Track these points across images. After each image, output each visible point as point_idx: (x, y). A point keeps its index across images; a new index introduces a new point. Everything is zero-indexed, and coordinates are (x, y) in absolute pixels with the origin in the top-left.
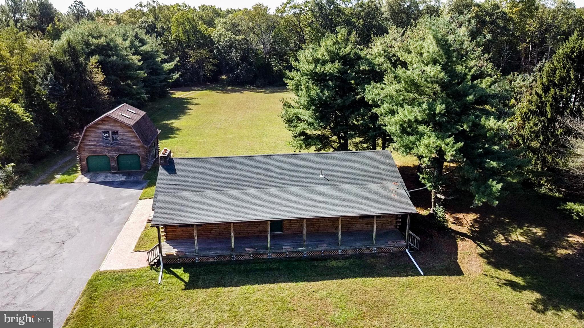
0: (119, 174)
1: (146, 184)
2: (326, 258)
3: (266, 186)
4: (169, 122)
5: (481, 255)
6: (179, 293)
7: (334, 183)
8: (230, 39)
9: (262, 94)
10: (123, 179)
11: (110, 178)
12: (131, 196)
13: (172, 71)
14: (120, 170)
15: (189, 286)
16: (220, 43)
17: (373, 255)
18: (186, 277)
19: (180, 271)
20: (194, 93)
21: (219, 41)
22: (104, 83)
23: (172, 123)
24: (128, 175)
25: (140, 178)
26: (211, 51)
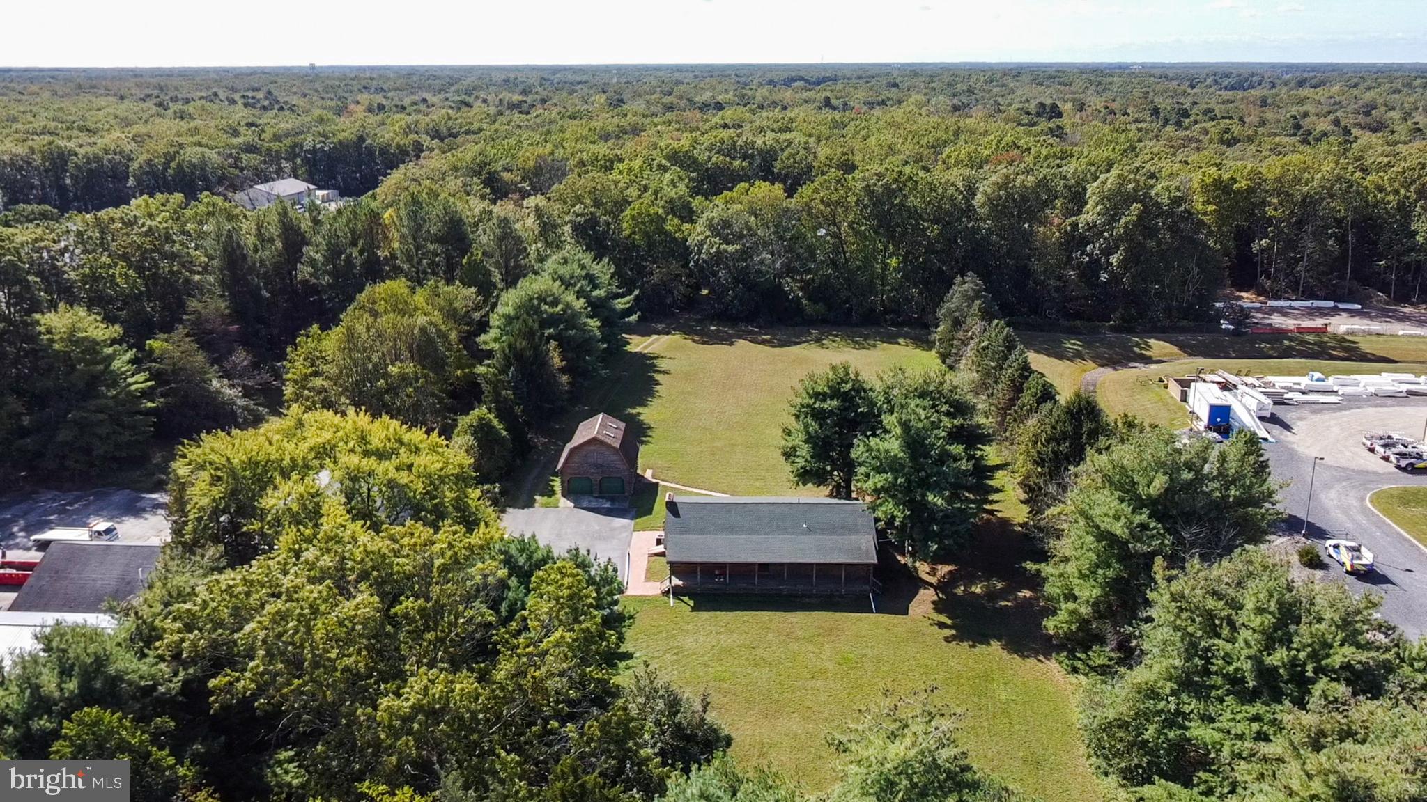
0: (603, 498)
1: (633, 513)
2: (804, 596)
3: (757, 533)
4: (634, 411)
5: (934, 602)
6: (688, 613)
7: (815, 533)
8: (718, 251)
9: (767, 348)
10: (607, 505)
11: (594, 504)
12: (624, 527)
13: (628, 312)
14: (601, 495)
15: (694, 609)
16: (703, 256)
17: (841, 596)
18: (692, 603)
19: (686, 599)
20: (657, 340)
21: (699, 252)
22: (563, 370)
23: (639, 414)
24: (612, 500)
25: (626, 505)
26: (686, 265)
